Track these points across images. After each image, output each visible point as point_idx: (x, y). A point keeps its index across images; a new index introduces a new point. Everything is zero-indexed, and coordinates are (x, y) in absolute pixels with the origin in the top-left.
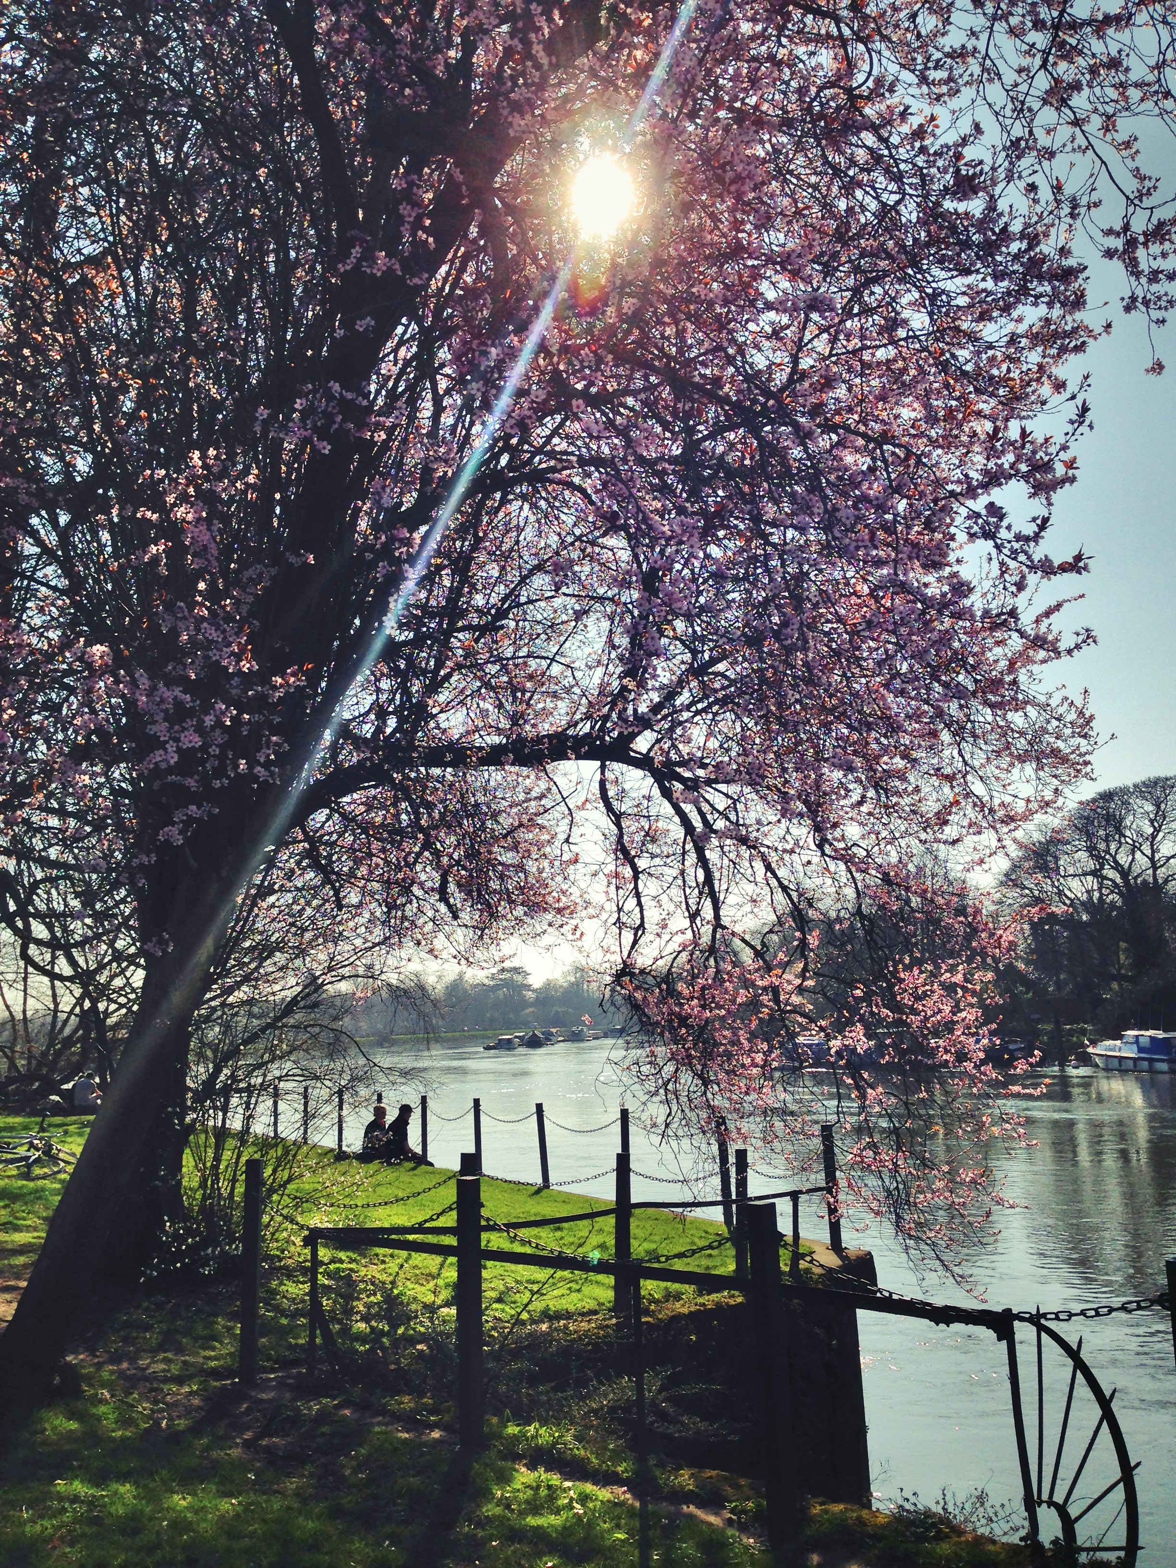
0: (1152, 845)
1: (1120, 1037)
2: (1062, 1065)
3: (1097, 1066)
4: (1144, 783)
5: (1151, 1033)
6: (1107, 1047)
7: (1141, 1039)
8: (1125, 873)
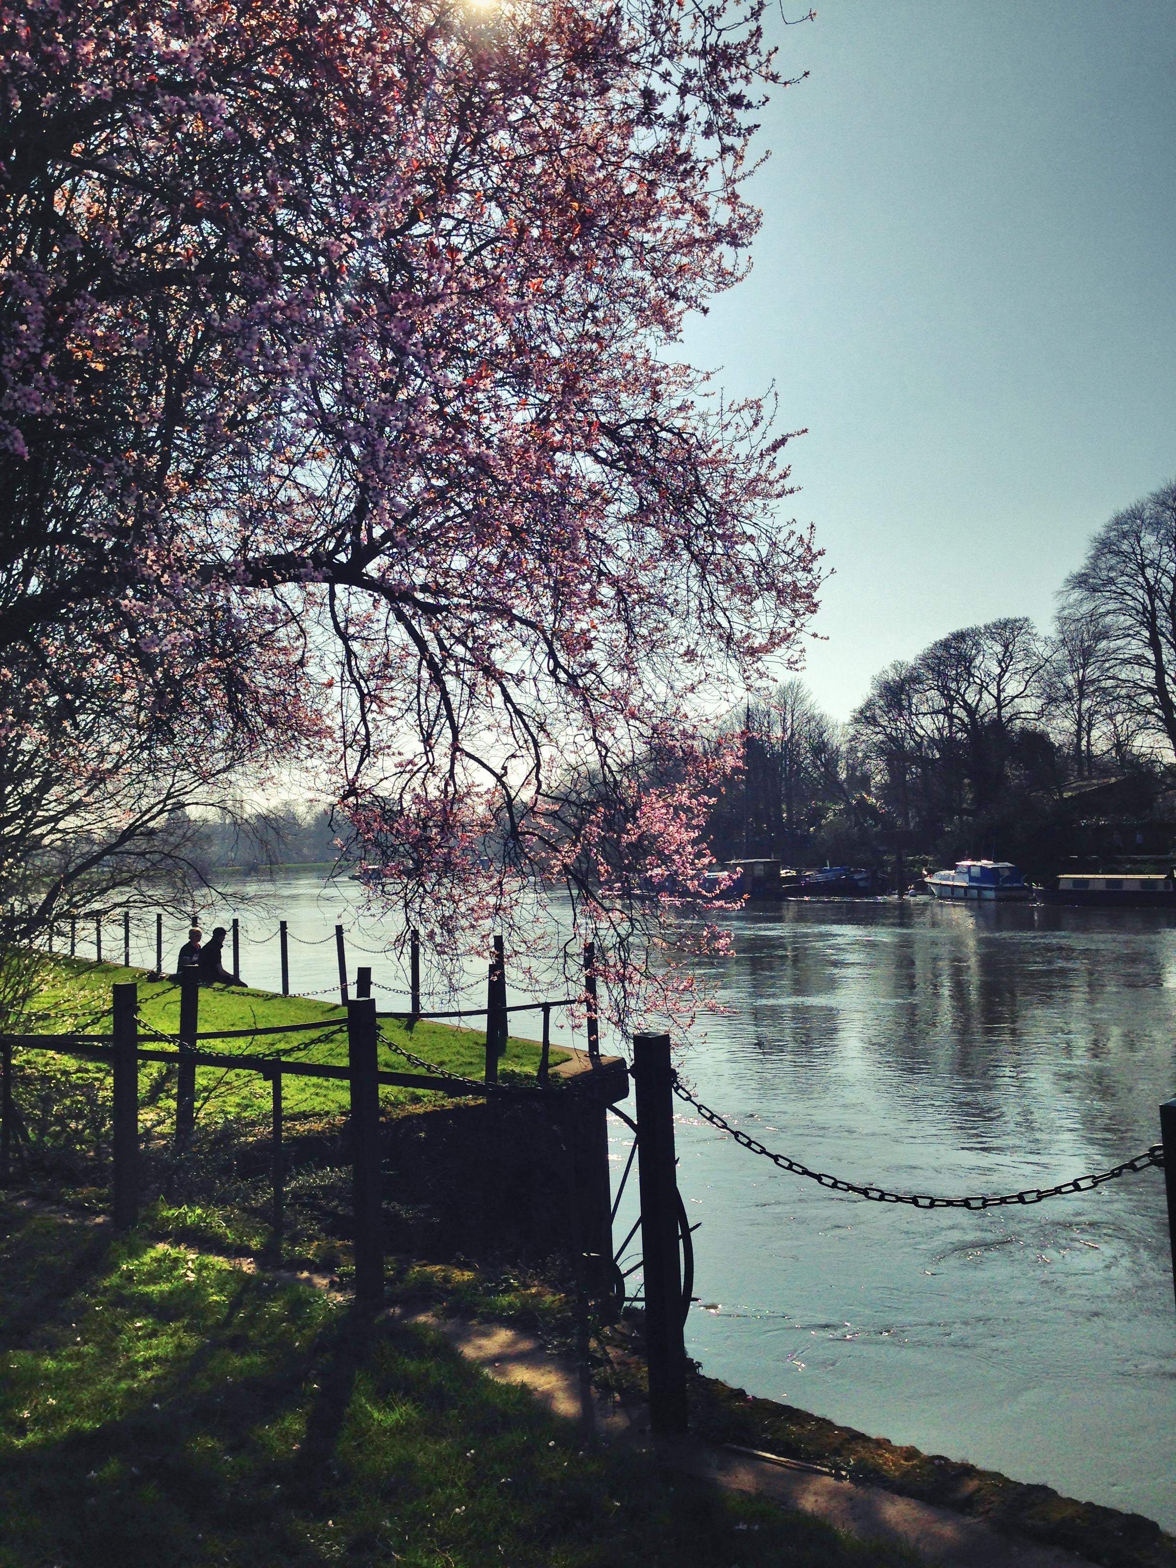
0: (999, 685)
1: (954, 867)
2: (901, 894)
3: (933, 894)
4: (995, 625)
5: (984, 862)
6: (944, 877)
7: (973, 870)
8: (971, 711)
